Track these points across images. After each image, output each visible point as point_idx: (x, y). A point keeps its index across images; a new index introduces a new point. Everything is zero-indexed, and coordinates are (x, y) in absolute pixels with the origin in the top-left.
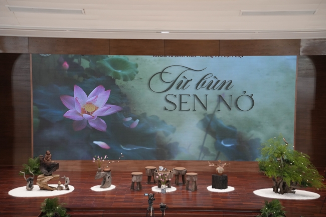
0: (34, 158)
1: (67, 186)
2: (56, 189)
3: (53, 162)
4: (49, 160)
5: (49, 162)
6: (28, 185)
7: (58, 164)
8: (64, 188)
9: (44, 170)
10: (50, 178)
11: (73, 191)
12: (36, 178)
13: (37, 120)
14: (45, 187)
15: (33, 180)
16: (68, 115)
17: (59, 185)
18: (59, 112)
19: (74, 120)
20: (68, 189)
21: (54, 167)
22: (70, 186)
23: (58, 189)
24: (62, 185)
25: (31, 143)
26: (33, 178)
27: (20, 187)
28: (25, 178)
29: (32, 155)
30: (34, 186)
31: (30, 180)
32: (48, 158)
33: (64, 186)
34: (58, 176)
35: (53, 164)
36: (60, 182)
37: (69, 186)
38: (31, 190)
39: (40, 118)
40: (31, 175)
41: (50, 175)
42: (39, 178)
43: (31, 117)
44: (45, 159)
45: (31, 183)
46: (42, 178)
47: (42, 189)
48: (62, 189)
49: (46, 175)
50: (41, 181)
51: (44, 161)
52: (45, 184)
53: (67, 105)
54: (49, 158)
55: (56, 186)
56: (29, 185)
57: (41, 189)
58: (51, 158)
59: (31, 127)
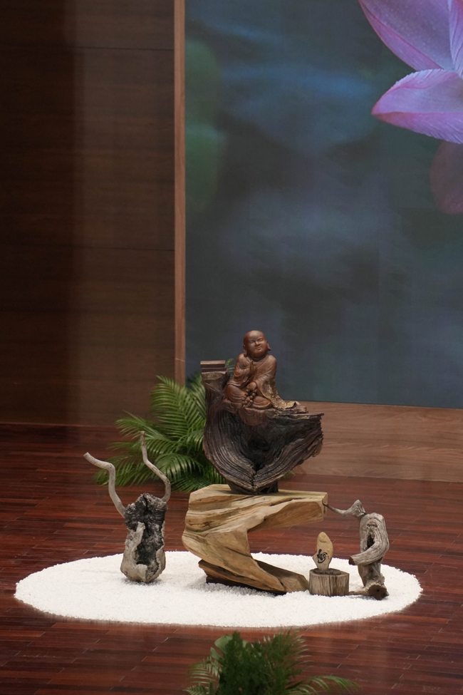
0: (190, 382)
1: (369, 572)
2: (304, 585)
3: (286, 405)
4: (254, 393)
5: (261, 403)
6: (132, 545)
7: (315, 423)
8: (356, 582)
9: (228, 457)
10: (262, 508)
11: (413, 609)
12: (180, 502)
13: (211, 136)
14: (234, 563)
15: (162, 515)
16: (403, 107)
17: (321, 557)
18: (344, 86)
19: (440, 142)
20: (379, 593)
21: (291, 437)
22: (391, 576)
23: (317, 584)
24: (338, 564)
25: (171, 283)
26: (161, 502)
27: (90, 555)
28: (117, 500)
29: (180, 359)
30: (172, 557)
31: (146, 512)
32: (251, 376)
33: (353, 571)
34: (319, 497)
35: (287, 420)
36: (324, 542)
37: (385, 570)
38: (150, 580)
39: (223, 121)
40: (156, 485)
41: (265, 491)
42: (201, 504)
43: (171, 115)
44: (233, 384)
45: (148, 531)
46: (216, 503)
47: (218, 577)
48: (338, 587)
49: (239, 491)
50: (208, 524)
51: (228, 393)
52: (235, 543)
53: (398, 42)
54: (259, 381)
55: (302, 564)
56: (140, 548)
57: (211, 579)
58: (271, 382)
59: (171, 181)
